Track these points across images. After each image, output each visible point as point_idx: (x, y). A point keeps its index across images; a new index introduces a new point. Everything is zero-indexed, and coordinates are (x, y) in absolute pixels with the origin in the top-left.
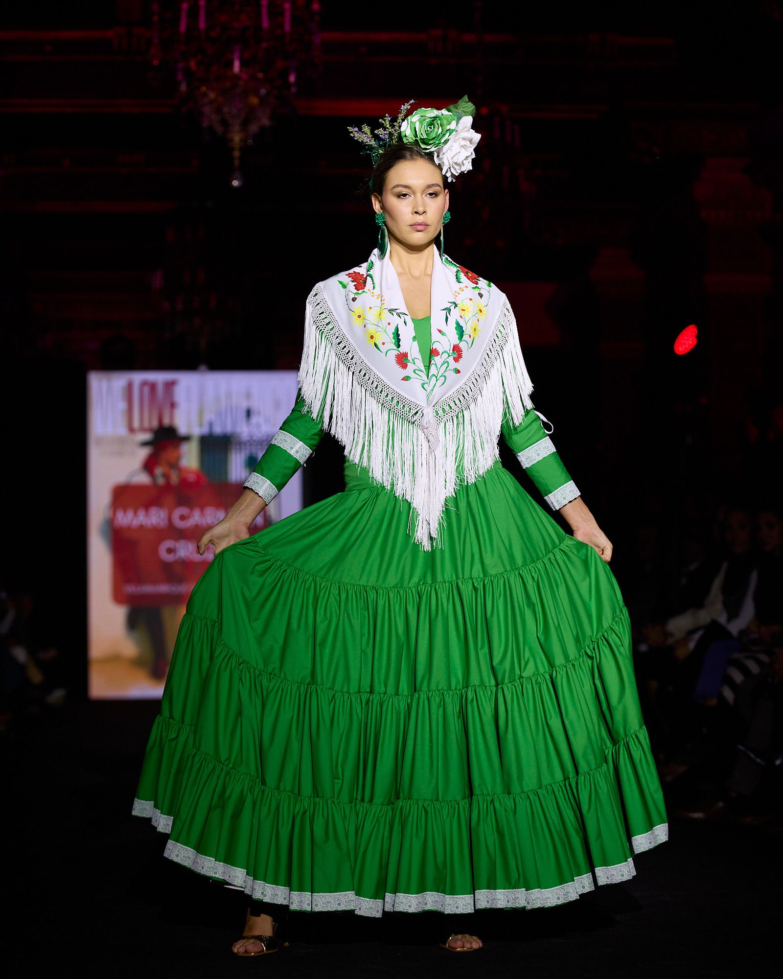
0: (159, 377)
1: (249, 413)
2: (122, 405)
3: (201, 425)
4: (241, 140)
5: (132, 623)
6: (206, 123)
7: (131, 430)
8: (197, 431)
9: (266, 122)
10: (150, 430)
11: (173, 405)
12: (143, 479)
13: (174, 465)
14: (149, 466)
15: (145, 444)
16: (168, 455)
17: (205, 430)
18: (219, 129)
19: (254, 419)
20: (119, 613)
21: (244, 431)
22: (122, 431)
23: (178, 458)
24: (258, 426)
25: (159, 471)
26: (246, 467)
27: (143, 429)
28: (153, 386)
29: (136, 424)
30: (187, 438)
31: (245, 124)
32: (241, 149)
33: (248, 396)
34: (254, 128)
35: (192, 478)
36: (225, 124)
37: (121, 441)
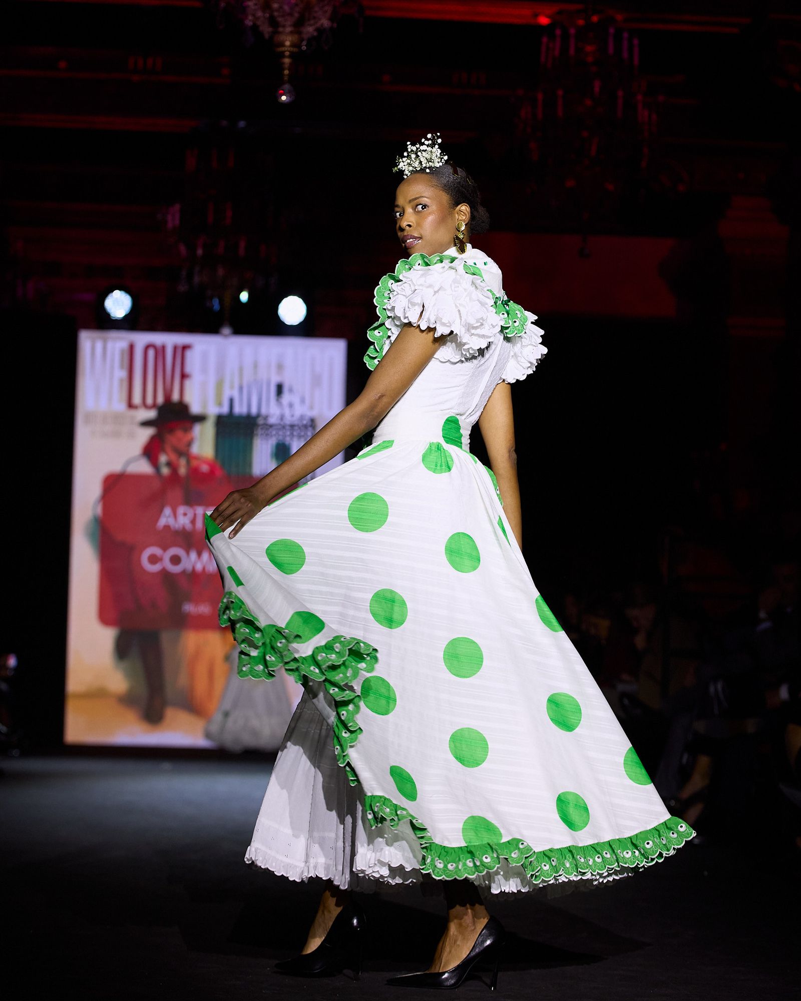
0: (169, 340)
1: (280, 389)
2: (121, 374)
3: (220, 404)
4: (293, 45)
5: (122, 650)
6: (249, 22)
7: (131, 405)
8: (213, 411)
9: (325, 22)
10: (154, 405)
11: (184, 376)
12: (144, 467)
13: (184, 452)
14: (151, 451)
15: (146, 424)
16: (175, 438)
17: (225, 410)
18: (266, 30)
19: (286, 398)
20: (107, 636)
21: (273, 411)
22: (120, 406)
23: (189, 444)
24: (291, 405)
25: (163, 459)
26: (272, 457)
27: (144, 405)
28: (160, 351)
29: (137, 399)
30: (201, 418)
31: (299, 25)
32: (292, 55)
33: (280, 367)
34: (309, 30)
35: (205, 468)
36: (273, 22)
37: (117, 418)
